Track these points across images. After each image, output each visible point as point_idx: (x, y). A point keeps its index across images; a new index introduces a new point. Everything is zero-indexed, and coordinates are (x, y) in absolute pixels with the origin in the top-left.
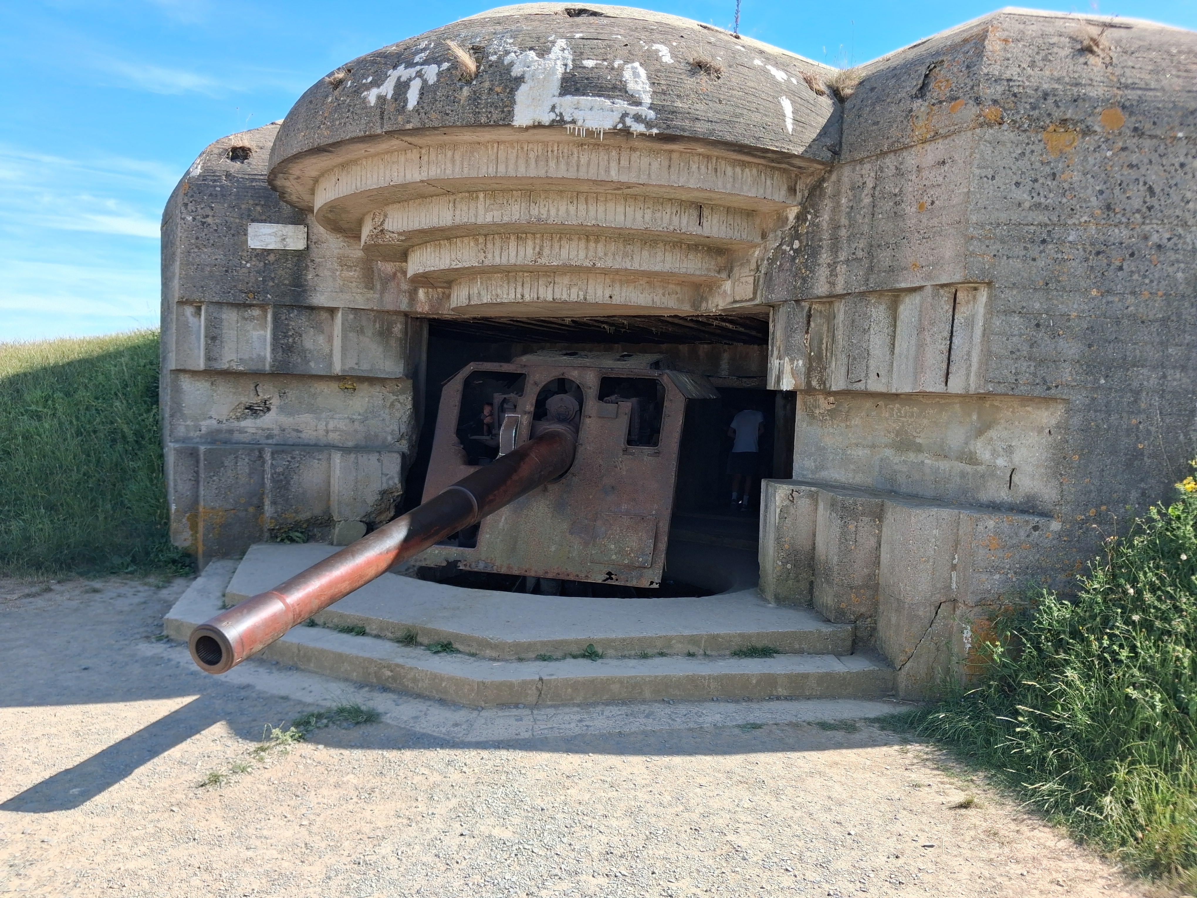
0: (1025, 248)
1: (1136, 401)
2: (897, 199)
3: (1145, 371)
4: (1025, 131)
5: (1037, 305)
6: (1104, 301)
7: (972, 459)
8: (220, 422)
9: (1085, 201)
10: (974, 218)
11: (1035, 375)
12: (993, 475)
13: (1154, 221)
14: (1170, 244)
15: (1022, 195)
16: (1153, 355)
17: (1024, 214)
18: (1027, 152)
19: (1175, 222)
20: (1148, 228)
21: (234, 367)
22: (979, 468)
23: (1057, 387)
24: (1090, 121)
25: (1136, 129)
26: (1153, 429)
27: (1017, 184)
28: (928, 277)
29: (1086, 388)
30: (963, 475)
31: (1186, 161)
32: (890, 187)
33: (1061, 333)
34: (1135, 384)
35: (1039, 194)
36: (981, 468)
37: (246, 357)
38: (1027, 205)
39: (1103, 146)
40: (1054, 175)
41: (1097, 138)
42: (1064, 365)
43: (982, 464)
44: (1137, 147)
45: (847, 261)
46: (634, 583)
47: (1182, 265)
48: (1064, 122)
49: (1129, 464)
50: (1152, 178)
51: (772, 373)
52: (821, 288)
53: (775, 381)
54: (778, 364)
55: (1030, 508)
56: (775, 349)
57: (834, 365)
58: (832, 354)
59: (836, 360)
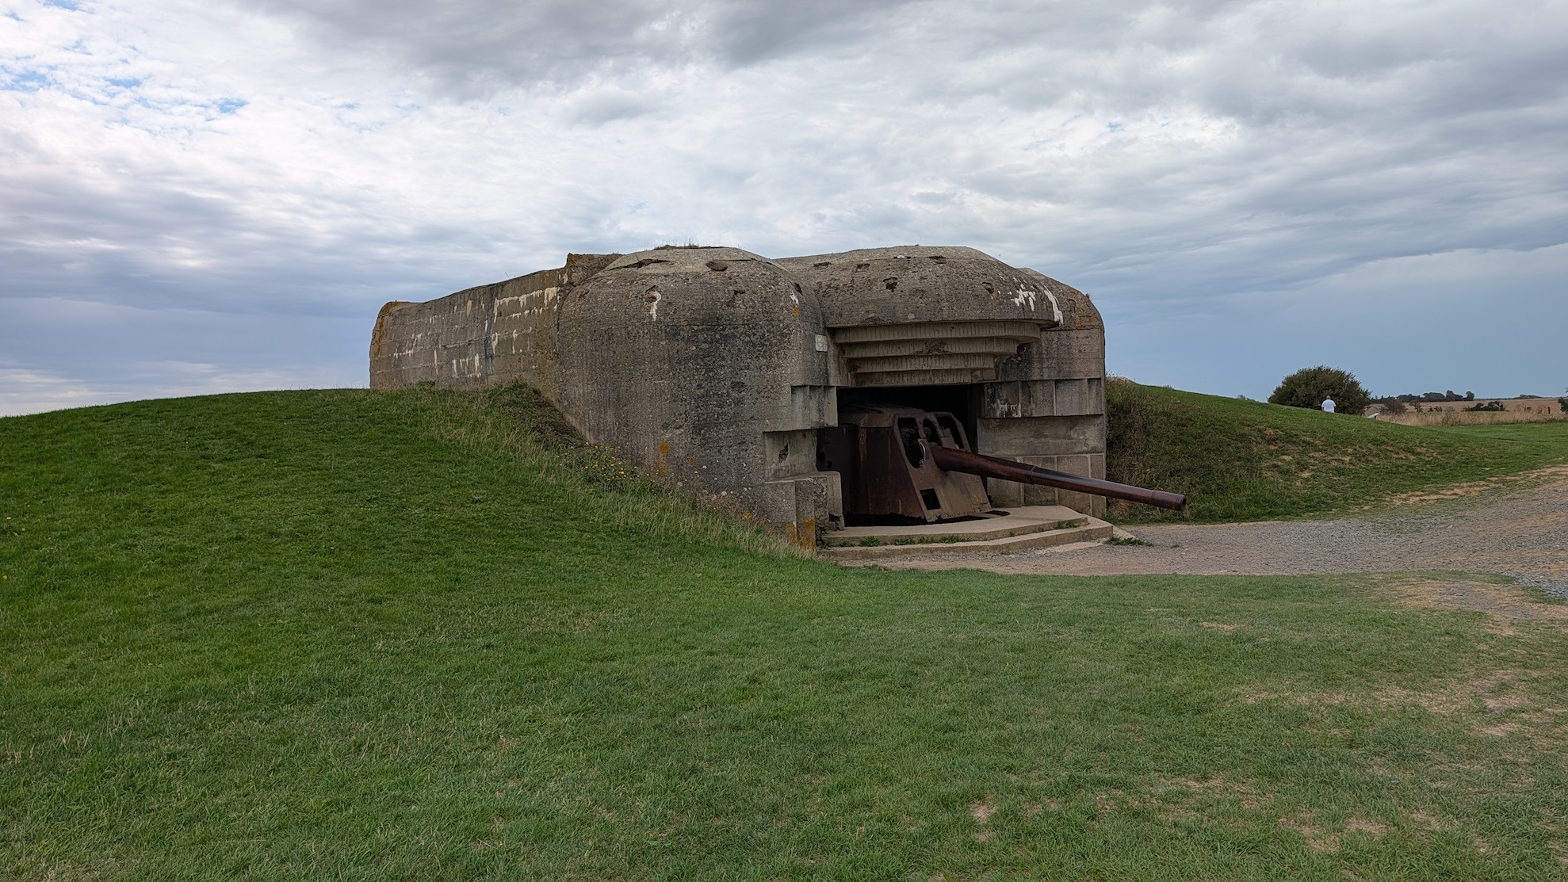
2: (1069, 347)
7: (1070, 438)
28: (1086, 376)
32: (1064, 342)
45: (1048, 367)
51: (994, 411)
52: (1038, 378)
53: (1002, 414)
54: (1006, 406)
55: (1094, 451)
56: (998, 400)
57: (1034, 406)
58: (1030, 402)
59: (1036, 405)
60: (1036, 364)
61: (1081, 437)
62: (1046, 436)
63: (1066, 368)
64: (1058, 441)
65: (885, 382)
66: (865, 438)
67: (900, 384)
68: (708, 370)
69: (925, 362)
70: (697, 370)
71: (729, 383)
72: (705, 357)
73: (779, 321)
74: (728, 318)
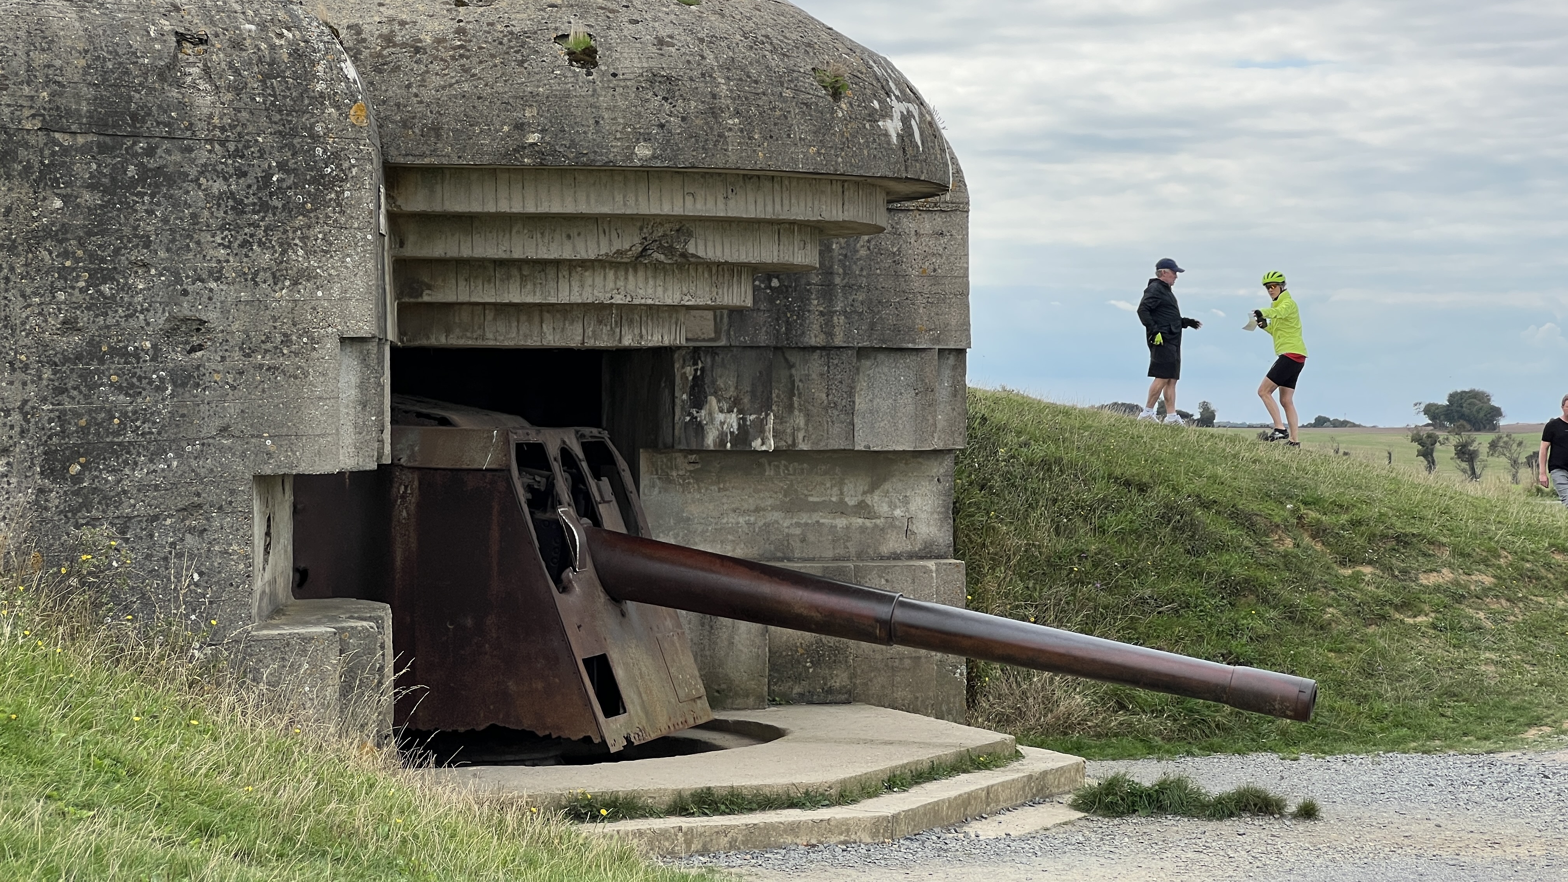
2: (898, 259)
7: (870, 513)
22: (878, 521)
28: (935, 341)
32: (887, 244)
43: (879, 517)
45: (843, 312)
51: (699, 429)
52: (815, 338)
53: (722, 441)
54: (733, 420)
55: (928, 553)
56: (713, 400)
57: (801, 421)
58: (790, 408)
59: (808, 416)
60: (815, 304)
61: (898, 513)
62: (814, 508)
63: (888, 314)
64: (841, 522)
65: (490, 335)
66: (412, 500)
67: (533, 342)
68: (98, 277)
69: (620, 283)
70: (63, 272)
71: (159, 320)
72: (90, 234)
73: (311, 136)
74: (164, 118)
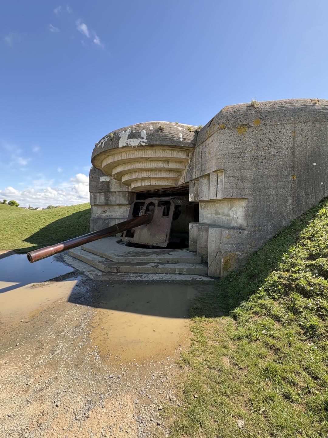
0: (233, 160)
1: (269, 198)
3: (271, 190)
4: (232, 129)
5: (238, 174)
6: (257, 171)
8: (99, 214)
9: (250, 145)
10: (219, 154)
11: (238, 192)
12: (233, 220)
13: (272, 148)
14: (277, 154)
15: (231, 146)
16: (273, 185)
17: (232, 151)
18: (233, 135)
19: (279, 148)
20: (270, 150)
21: (99, 204)
22: (230, 218)
23: (244, 195)
24: (250, 124)
25: (264, 124)
26: (275, 205)
27: (230, 143)
28: (211, 170)
29: (253, 195)
30: (227, 220)
31: (281, 130)
33: (245, 181)
34: (268, 193)
35: (236, 145)
36: (231, 218)
37: (101, 202)
38: (233, 148)
39: (255, 130)
40: (241, 139)
41: (253, 128)
42: (247, 189)
43: (231, 217)
44: (265, 129)
46: (162, 246)
47: (281, 159)
48: (243, 125)
49: (268, 216)
50: (270, 137)
55: (241, 228)
58: (197, 192)
